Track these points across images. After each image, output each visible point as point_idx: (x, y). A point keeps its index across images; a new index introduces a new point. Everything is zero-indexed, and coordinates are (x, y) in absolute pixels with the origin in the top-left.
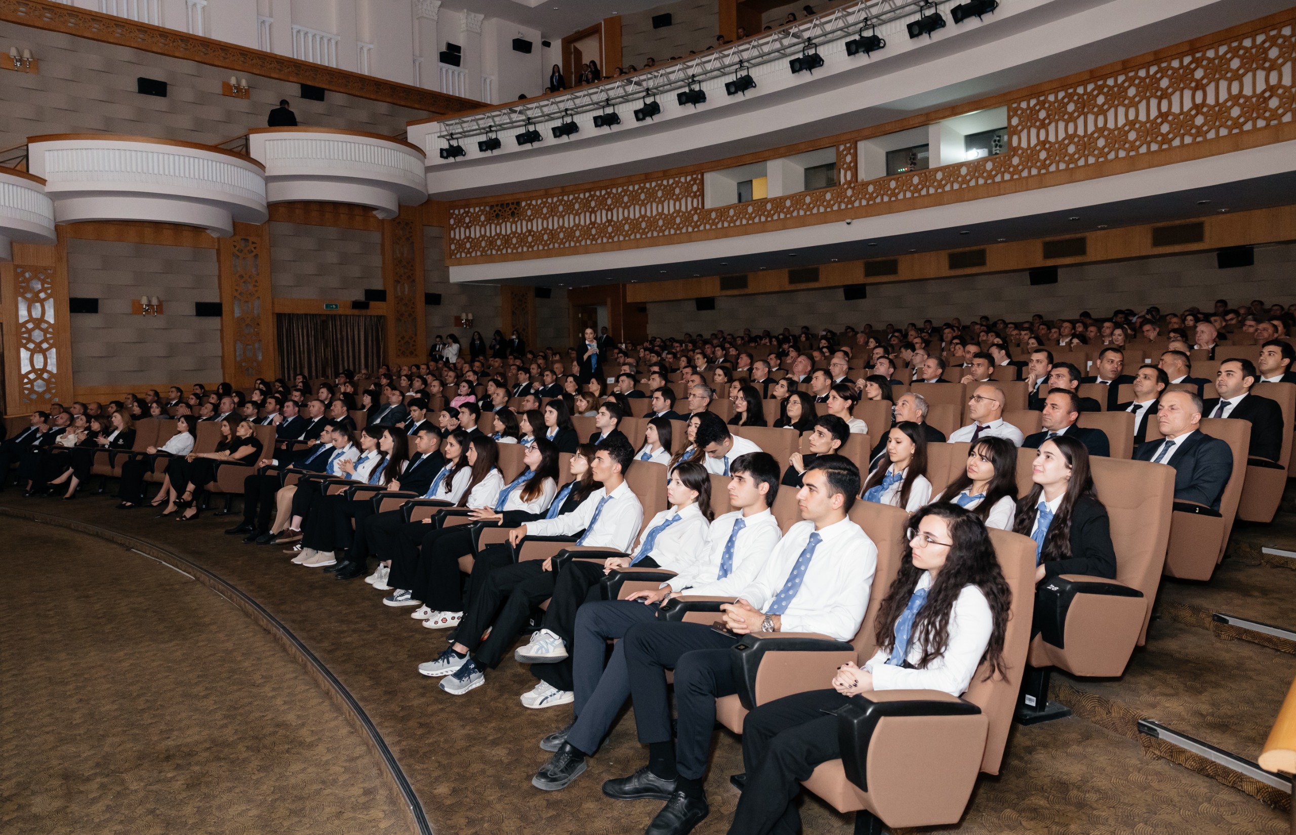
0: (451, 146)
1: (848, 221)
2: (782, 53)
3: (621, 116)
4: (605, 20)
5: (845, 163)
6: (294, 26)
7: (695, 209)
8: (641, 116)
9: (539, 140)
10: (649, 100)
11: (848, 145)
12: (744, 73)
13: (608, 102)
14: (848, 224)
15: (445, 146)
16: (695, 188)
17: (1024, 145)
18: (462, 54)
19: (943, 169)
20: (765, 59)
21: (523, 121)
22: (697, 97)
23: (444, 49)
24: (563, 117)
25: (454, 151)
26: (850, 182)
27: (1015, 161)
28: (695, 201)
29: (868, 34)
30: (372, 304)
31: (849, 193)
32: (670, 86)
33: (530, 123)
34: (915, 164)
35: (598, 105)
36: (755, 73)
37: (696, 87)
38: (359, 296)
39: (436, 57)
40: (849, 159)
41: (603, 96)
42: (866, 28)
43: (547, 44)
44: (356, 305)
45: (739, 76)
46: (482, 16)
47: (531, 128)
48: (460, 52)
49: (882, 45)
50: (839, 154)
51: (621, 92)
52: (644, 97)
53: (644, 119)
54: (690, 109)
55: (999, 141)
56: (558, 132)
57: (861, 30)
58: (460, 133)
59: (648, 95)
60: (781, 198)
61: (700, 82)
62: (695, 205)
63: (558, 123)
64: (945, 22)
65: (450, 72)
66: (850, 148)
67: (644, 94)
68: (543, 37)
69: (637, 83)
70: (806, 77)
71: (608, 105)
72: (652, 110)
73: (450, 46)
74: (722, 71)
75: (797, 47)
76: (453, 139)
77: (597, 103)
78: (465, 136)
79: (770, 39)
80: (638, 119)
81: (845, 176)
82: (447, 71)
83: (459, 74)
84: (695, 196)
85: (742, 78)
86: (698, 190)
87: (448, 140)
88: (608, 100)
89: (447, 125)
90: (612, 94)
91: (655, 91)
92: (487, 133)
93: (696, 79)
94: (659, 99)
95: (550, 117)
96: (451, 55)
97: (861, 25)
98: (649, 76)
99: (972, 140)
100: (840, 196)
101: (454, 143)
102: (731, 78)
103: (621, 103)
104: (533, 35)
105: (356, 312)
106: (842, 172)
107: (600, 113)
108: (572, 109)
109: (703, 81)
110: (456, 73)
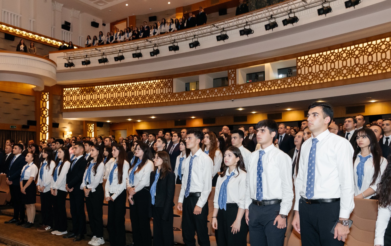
0: (69, 62)
1: (232, 100)
2: (211, 33)
3: (143, 54)
4: (129, 17)
5: (231, 77)
6: (3, 9)
7: (169, 93)
8: (152, 54)
9: (107, 62)
10: (155, 48)
11: (233, 70)
12: (196, 40)
13: (138, 48)
14: (233, 101)
15: (67, 62)
16: (169, 84)
17: (303, 73)
18: (71, 26)
19: (271, 81)
20: (204, 35)
21: (101, 54)
22: (176, 48)
23: (64, 23)
24: (118, 53)
25: (70, 65)
26: (233, 85)
27: (300, 79)
28: (169, 89)
29: (247, 27)
30: (31, 127)
31: (233, 89)
32: (165, 44)
33: (104, 55)
34: (258, 79)
35: (133, 49)
36: (200, 40)
37: (176, 44)
38: (25, 123)
39: (61, 26)
40: (233, 75)
41: (136, 46)
42: (247, 25)
43: (104, 25)
44: (24, 127)
45: (194, 41)
46: (79, 12)
47: (104, 57)
48: (70, 25)
49: (252, 32)
50: (229, 73)
51: (143, 44)
52: (153, 47)
53: (154, 55)
54: (173, 53)
55: (290, 72)
56: (116, 59)
57: (245, 26)
58: (73, 57)
59: (155, 46)
60: (205, 90)
61: (177, 42)
62: (169, 91)
63: (116, 55)
64: (278, 25)
65: (66, 33)
66: (234, 71)
67: (154, 46)
68: (103, 22)
69: (150, 42)
70: (221, 43)
71: (138, 49)
72: (156, 52)
73: (66, 23)
74: (186, 39)
75: (218, 31)
76: (70, 59)
77: (133, 48)
78: (75, 59)
79: (207, 27)
80: (151, 56)
81: (231, 82)
82: (64, 32)
83: (69, 34)
84: (169, 87)
85: (195, 42)
86: (171, 85)
87: (68, 60)
88: (138, 47)
89: (67, 54)
90: (139, 45)
91: (157, 45)
92: (85, 58)
93: (175, 41)
94: (160, 48)
95: (112, 53)
96: (66, 26)
97: (245, 24)
98: (156, 39)
99: (280, 71)
100: (229, 90)
101: (70, 61)
102: (191, 41)
103: (143, 49)
104: (99, 21)
105: (24, 130)
106: (230, 81)
107: (134, 52)
108: (122, 50)
109: (179, 42)
110: (68, 34)
